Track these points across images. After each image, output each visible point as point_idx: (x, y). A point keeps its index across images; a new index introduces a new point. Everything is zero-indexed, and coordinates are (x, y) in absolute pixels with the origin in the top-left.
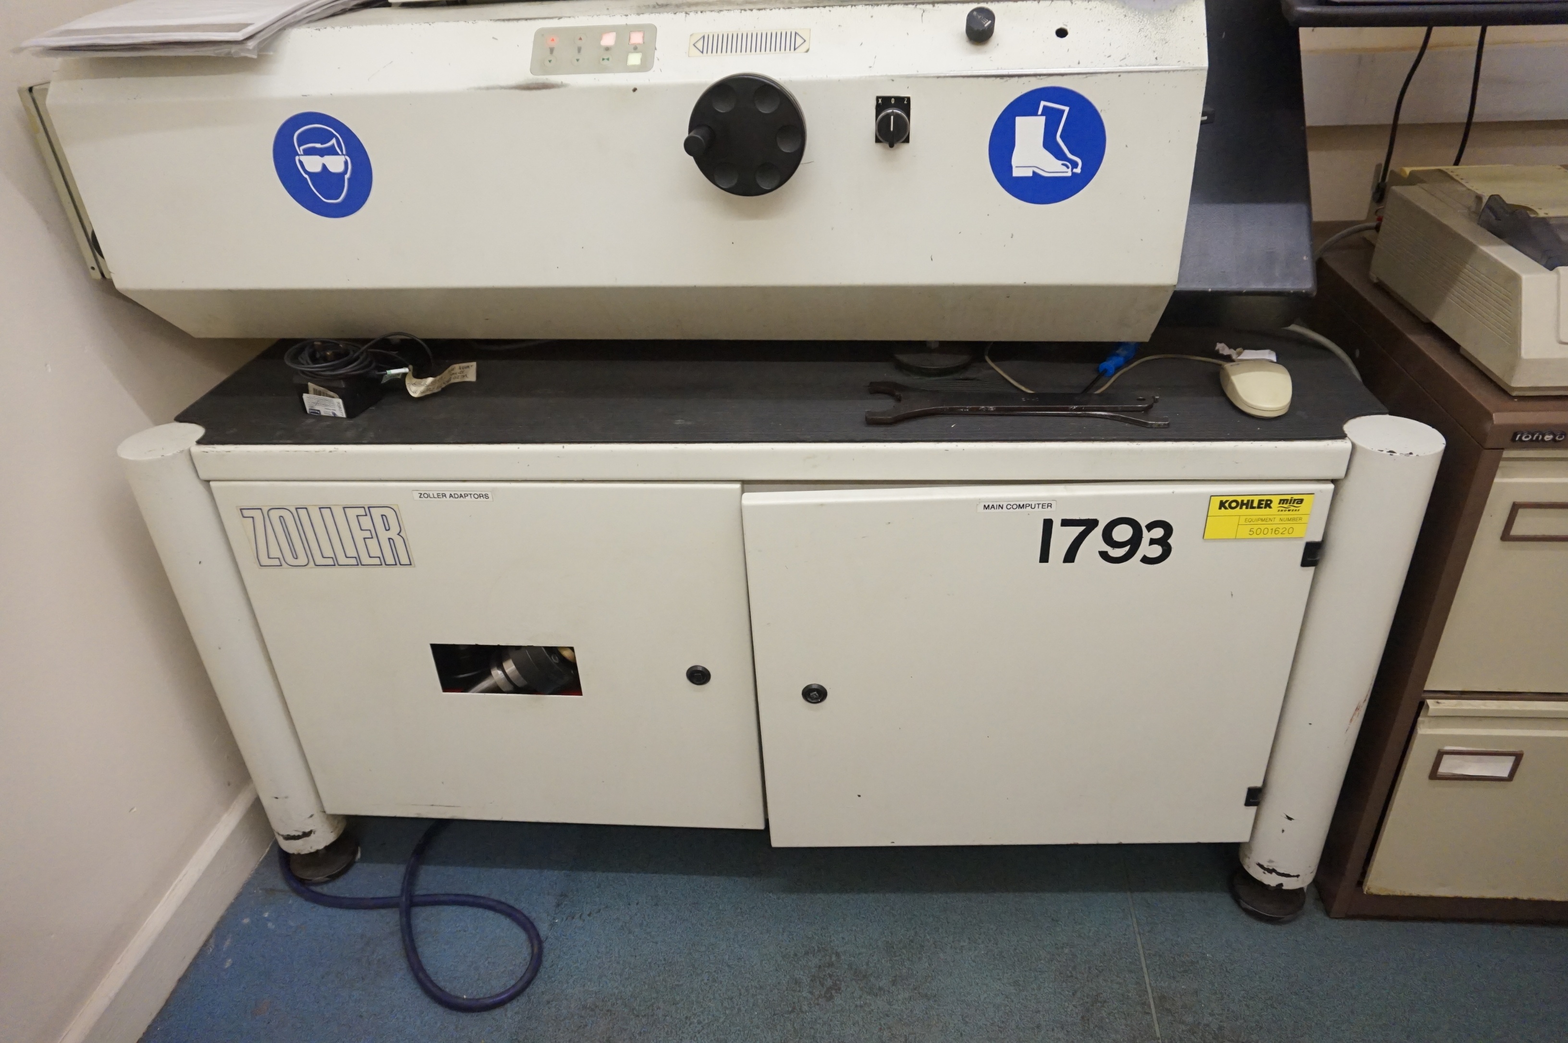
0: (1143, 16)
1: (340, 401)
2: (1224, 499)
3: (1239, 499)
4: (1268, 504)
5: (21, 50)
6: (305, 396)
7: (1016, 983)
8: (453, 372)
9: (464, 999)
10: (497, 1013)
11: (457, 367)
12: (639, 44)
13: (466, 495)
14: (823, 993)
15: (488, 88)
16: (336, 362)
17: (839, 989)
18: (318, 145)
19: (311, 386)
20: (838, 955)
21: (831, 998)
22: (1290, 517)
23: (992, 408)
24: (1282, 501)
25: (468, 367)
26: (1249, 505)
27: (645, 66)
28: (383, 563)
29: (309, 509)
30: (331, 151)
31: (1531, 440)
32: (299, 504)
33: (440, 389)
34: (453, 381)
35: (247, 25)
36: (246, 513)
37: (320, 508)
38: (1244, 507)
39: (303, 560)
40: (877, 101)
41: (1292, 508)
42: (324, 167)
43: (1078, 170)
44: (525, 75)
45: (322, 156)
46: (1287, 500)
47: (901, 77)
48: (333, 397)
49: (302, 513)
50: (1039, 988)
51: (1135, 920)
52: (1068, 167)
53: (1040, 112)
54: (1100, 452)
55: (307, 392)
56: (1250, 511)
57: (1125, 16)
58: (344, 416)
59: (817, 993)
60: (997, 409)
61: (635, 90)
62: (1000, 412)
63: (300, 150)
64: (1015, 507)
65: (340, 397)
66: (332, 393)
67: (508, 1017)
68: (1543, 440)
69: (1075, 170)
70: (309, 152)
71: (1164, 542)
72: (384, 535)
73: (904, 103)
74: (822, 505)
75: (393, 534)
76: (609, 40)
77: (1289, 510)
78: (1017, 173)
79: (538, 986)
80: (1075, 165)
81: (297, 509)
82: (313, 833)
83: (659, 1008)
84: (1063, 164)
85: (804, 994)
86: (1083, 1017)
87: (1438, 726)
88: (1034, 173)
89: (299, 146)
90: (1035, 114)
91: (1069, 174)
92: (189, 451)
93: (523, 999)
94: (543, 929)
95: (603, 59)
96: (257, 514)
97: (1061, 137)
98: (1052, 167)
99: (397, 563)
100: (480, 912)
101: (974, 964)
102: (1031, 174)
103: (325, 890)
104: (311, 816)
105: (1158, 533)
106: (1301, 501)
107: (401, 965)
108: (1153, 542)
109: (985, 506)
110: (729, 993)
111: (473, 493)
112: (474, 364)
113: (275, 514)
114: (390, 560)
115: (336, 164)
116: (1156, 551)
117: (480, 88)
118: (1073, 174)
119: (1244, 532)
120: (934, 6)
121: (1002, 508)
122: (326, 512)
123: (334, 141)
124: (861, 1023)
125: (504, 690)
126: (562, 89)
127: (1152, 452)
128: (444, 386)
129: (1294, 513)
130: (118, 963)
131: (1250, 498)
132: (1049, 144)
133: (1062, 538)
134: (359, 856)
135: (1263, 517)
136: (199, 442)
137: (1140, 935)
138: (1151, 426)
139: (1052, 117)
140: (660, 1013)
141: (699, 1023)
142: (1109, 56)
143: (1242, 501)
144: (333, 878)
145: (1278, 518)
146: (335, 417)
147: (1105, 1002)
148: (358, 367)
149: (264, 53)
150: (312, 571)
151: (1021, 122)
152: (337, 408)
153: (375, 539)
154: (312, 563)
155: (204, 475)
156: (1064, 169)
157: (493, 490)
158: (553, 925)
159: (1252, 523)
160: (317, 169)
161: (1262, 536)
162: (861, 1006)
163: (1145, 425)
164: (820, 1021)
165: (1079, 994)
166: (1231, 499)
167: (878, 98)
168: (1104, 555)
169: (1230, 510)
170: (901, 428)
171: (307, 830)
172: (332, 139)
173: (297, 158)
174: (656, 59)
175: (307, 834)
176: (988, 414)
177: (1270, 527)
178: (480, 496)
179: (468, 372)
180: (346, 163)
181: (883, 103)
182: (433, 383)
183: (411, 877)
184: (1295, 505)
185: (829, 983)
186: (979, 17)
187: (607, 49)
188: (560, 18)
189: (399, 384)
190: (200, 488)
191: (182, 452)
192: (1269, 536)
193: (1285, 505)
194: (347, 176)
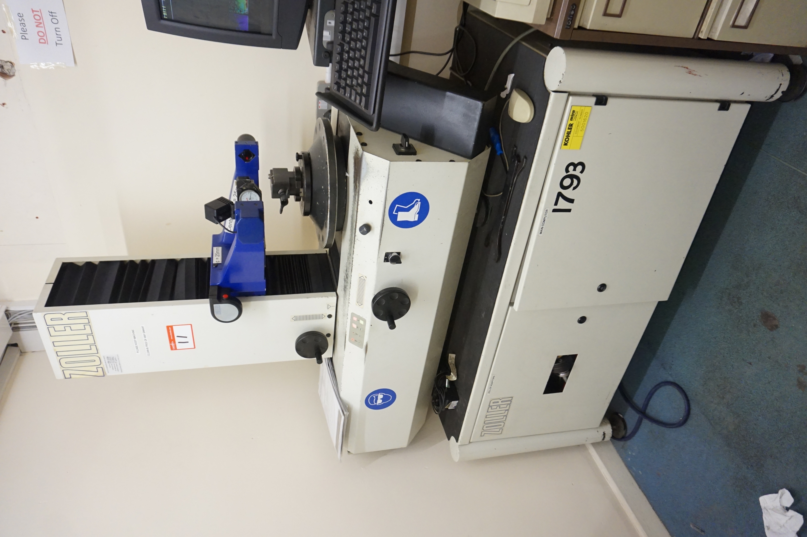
0: (368, 174)
1: (453, 402)
2: (563, 144)
3: (565, 137)
4: (571, 125)
5: (341, 460)
6: (449, 409)
7: (772, 229)
8: (451, 362)
9: (681, 420)
10: (692, 412)
11: (449, 361)
12: (357, 319)
13: (492, 382)
14: (738, 305)
15: (365, 360)
16: (440, 399)
17: (740, 297)
18: (375, 400)
19: (446, 407)
20: (727, 289)
21: (741, 302)
22: (580, 115)
23: (503, 217)
24: (571, 120)
25: (450, 357)
26: (569, 133)
27: (365, 321)
28: (510, 404)
29: (485, 420)
30: (377, 398)
31: (572, 21)
32: (483, 422)
33: (456, 369)
34: (454, 363)
35: (339, 411)
36: (482, 435)
37: (486, 418)
38: (569, 135)
39: (502, 424)
40: (385, 262)
41: (576, 115)
42: (381, 399)
43: (419, 200)
44: (363, 350)
45: (378, 399)
46: (571, 117)
47: (378, 255)
48: (451, 403)
49: (486, 422)
50: (779, 221)
51: (773, 157)
52: (417, 203)
53: (397, 214)
54: (530, 191)
55: (448, 408)
56: (571, 133)
57: (367, 180)
58: (458, 401)
59: (737, 307)
60: (504, 215)
61: (371, 325)
62: (506, 215)
63: (375, 404)
64: (544, 223)
65: (452, 401)
66: (450, 403)
67: (694, 409)
68: (573, 15)
69: (419, 201)
70: (376, 402)
71: (575, 166)
72: (500, 403)
73: (387, 255)
74: (524, 287)
75: (500, 401)
76: (355, 326)
77: (577, 116)
78: (416, 219)
79: (689, 394)
80: (417, 201)
81: (484, 423)
82: (605, 432)
83: (715, 363)
84: (416, 205)
85: (736, 311)
86: (800, 212)
87: (716, 29)
88: (417, 214)
89: (374, 404)
90: (397, 215)
91: (420, 203)
92: (459, 445)
93: (691, 402)
94: (670, 379)
95: (361, 330)
96: (483, 433)
97: (406, 206)
98: (417, 208)
99: (511, 401)
100: (656, 394)
101: (756, 240)
102: (418, 215)
103: (629, 432)
104: (598, 431)
105: (571, 168)
106: (574, 111)
107: (663, 429)
108: (574, 170)
109: (540, 234)
110: (722, 337)
111: (492, 380)
112: (450, 354)
113: (485, 428)
114: (509, 402)
115: (380, 396)
116: (579, 168)
117: (365, 362)
118: (420, 202)
119: (581, 134)
120: (356, 236)
121: (543, 227)
122: (487, 417)
123: (374, 396)
124: (756, 299)
125: (568, 375)
126: (368, 343)
127: (535, 172)
128: (455, 367)
129: (578, 114)
130: (623, 505)
131: (566, 133)
132: (408, 210)
133: (562, 204)
134: (621, 416)
135: (577, 126)
136: (457, 440)
137: (780, 159)
138: (525, 166)
139: (399, 210)
140: (717, 364)
141: (727, 354)
142: (381, 191)
143: (566, 136)
144: (625, 428)
145: (579, 120)
146: (458, 403)
147: (799, 197)
148: (443, 395)
149: (347, 408)
150: (507, 422)
151: (399, 219)
152: (455, 403)
153: (500, 406)
154: (504, 422)
155: (468, 442)
156: (418, 205)
157: (492, 375)
158: (671, 375)
159: (578, 131)
160: (381, 401)
161: (585, 126)
162: (750, 295)
163: (523, 168)
164: (748, 313)
165: (790, 206)
166: (564, 141)
167: (384, 262)
168: (574, 188)
169: (569, 141)
170: (503, 251)
171: (603, 434)
172: (373, 397)
173: (377, 405)
174: (362, 317)
175: (604, 434)
176: (505, 220)
177: (582, 122)
178: (493, 378)
179: (452, 356)
180: (380, 394)
181: (386, 260)
182: (453, 373)
183: (635, 407)
184: (575, 114)
185: (736, 300)
186: (362, 231)
187: (357, 327)
188: (346, 334)
189: (451, 383)
190: (471, 445)
191: (459, 447)
192: (586, 123)
193: (573, 118)
194: (385, 394)
